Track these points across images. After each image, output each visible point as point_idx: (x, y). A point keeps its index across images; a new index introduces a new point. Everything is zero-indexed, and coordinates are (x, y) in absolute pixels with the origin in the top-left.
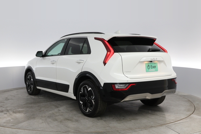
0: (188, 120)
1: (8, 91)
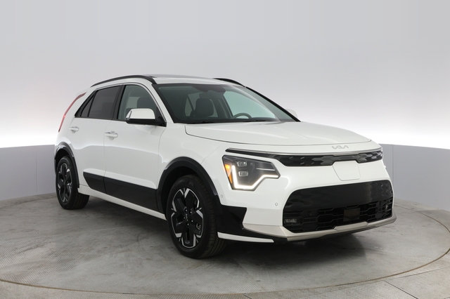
0: (437, 268)
1: (26, 202)
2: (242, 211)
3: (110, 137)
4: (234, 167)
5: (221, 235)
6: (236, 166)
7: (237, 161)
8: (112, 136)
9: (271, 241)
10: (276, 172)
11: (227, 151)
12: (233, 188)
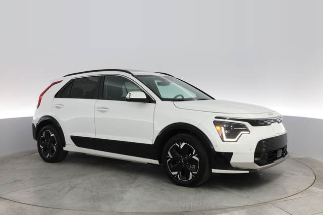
2: (230, 155)
3: (101, 111)
4: (223, 128)
5: (214, 171)
6: (224, 127)
7: (224, 124)
8: (103, 110)
9: (248, 172)
10: (247, 130)
11: (216, 118)
12: (223, 141)
